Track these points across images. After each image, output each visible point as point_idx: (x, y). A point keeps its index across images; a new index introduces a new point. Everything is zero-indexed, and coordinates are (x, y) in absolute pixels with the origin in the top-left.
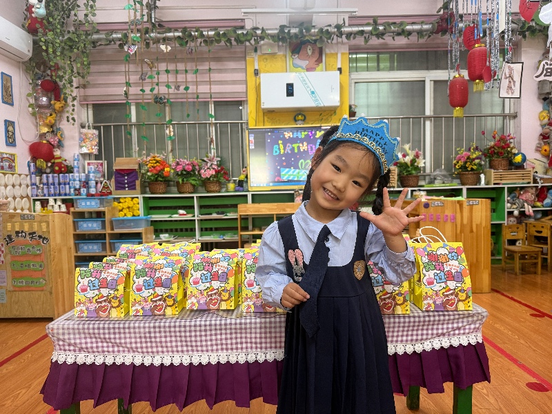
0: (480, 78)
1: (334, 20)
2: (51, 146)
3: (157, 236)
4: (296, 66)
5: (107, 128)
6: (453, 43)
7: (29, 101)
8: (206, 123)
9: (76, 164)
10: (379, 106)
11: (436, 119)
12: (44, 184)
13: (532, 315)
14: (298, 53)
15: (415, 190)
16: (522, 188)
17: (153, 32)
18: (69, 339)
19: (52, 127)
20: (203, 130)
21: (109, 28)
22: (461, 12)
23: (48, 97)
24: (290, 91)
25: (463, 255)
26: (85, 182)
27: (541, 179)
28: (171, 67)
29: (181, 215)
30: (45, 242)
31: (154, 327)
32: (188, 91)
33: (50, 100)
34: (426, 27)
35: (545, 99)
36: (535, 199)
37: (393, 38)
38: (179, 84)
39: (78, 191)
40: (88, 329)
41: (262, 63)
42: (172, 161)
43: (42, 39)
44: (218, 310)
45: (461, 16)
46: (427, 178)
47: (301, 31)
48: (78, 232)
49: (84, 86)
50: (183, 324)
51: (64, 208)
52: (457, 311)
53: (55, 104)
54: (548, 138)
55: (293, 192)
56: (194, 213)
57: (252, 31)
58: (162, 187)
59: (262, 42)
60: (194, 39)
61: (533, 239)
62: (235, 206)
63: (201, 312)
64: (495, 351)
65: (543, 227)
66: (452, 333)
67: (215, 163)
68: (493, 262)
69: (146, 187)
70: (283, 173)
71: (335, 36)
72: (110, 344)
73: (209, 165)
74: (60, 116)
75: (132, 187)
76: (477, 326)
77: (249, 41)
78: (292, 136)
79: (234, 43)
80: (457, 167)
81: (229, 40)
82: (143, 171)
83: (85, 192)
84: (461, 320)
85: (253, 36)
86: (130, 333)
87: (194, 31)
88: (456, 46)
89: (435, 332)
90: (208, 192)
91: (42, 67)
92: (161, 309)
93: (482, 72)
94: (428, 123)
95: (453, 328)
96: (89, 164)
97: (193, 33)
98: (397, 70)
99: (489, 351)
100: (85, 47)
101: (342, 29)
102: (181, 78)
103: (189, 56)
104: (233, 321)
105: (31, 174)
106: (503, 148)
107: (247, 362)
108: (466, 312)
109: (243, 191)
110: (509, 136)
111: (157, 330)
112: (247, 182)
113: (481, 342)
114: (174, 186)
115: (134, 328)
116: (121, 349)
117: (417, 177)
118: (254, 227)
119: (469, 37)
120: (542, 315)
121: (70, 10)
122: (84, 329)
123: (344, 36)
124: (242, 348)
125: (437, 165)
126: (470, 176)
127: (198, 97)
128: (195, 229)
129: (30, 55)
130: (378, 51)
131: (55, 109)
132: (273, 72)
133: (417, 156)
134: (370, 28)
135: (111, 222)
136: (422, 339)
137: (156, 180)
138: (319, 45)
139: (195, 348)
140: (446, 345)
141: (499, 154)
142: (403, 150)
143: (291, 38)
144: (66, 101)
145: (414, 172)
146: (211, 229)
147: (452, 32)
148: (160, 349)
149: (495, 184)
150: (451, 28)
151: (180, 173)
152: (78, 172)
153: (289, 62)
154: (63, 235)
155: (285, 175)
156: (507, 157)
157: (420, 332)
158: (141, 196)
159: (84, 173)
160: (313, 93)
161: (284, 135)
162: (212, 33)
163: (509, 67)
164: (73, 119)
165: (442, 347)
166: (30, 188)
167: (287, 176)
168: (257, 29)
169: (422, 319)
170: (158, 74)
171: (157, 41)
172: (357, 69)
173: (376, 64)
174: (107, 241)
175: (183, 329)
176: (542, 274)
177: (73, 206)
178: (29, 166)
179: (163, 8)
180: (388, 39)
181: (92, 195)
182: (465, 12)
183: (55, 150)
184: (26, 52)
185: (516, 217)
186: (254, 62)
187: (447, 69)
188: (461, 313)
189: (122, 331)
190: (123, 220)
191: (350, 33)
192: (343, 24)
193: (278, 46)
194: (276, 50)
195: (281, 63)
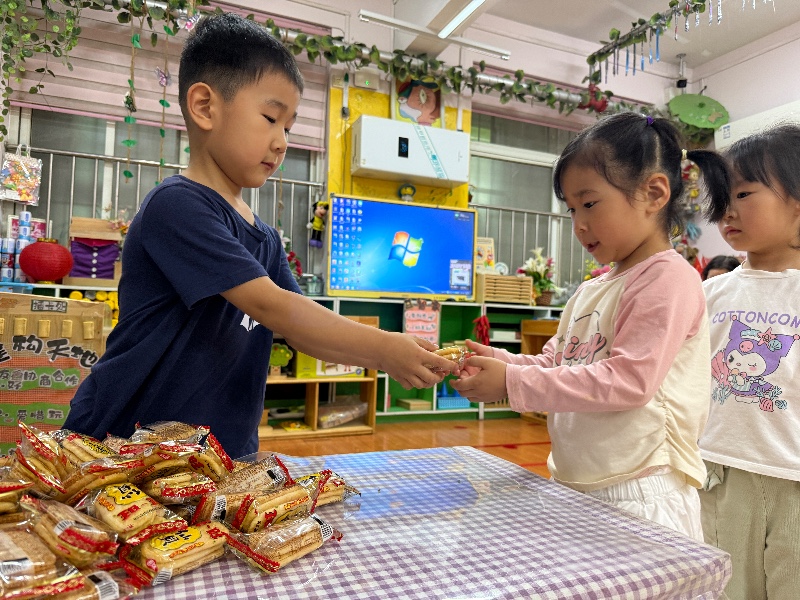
4: (404, 115)
11: (564, 219)
14: (407, 96)
30: (87, 363)
34: (573, 97)
37: (533, 104)
41: (354, 99)
47: (425, 66)
49: (22, 75)
57: (355, 48)
75: (106, 273)
85: (356, 55)
94: (555, 224)
96: (15, 222)
101: (478, 76)
117: (551, 294)
133: (549, 265)
134: (511, 83)
160: (434, 157)
162: (293, 36)
186: (342, 96)
191: (486, 84)
192: (478, 69)
193: (381, 81)
194: (376, 85)
195: (381, 106)
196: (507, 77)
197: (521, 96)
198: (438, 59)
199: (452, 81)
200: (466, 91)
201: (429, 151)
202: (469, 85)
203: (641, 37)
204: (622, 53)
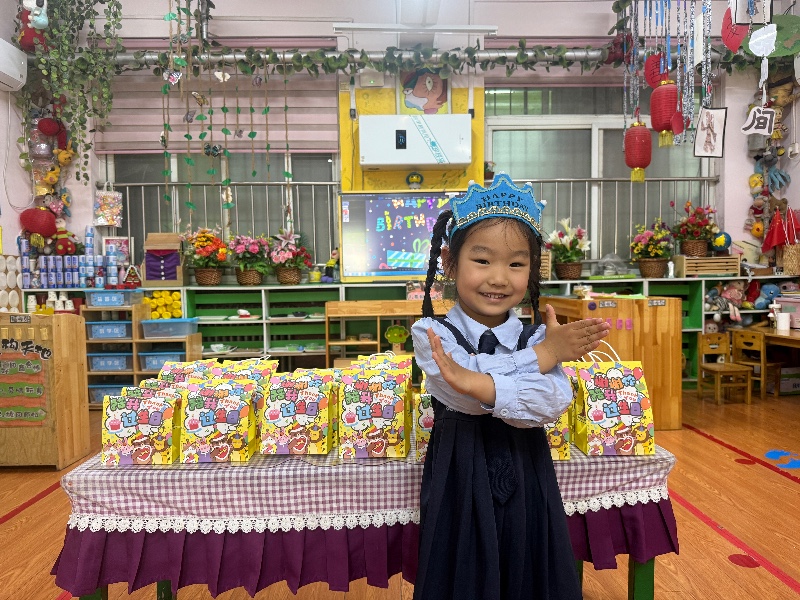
0: (669, 128)
1: (463, 42)
2: (52, 215)
3: (207, 347)
4: (409, 105)
5: (135, 190)
6: (631, 77)
7: (20, 149)
8: (280, 185)
9: (88, 242)
10: (526, 164)
11: (606, 183)
12: (41, 270)
13: (738, 461)
14: (413, 87)
15: (576, 284)
16: (725, 282)
17: (204, 53)
18: (95, 496)
19: (53, 186)
20: (275, 195)
21: (141, 46)
22: (641, 34)
23: (48, 144)
24: (401, 140)
25: (643, 380)
26: (101, 267)
27: (752, 269)
28: (230, 103)
29: (242, 317)
30: (45, 356)
31: (216, 479)
32: (255, 139)
33: (51, 148)
34: (593, 54)
35: (757, 158)
36: (743, 297)
37: (547, 68)
38: (241, 128)
39: (91, 282)
40: (122, 481)
41: (361, 100)
42: (230, 237)
43: (42, 60)
44: (305, 455)
45: (642, 40)
46: (594, 267)
47: (417, 56)
48: (91, 340)
49: (103, 129)
50: (256, 474)
51: (70, 306)
52: (634, 456)
53: (59, 153)
54: (762, 212)
55: (404, 285)
56: (261, 314)
57: (347, 55)
58: (214, 276)
59: (361, 71)
60: (263, 63)
61: (740, 354)
62: (322, 304)
63: (282, 457)
64: (687, 511)
65: (753, 337)
66: (627, 486)
67: (293, 242)
68: (685, 385)
69: (191, 275)
70: (389, 258)
71: (466, 66)
72: (153, 504)
73: (284, 244)
74: (66, 172)
75: (171, 275)
76: (661, 476)
77: (343, 68)
78: (403, 205)
79: (321, 70)
80: (635, 251)
81: (314, 67)
82: (187, 253)
83: (102, 282)
84: (639, 469)
85: (348, 61)
86: (181, 487)
87: (263, 53)
88: (634, 82)
89: (604, 485)
90: (282, 284)
91: (40, 99)
92: (224, 454)
93: (671, 120)
94: (595, 189)
95: (628, 479)
96: (108, 242)
97: (262, 56)
98: (552, 113)
99: (678, 511)
100: (104, 73)
102: (244, 119)
103: (257, 88)
104: (327, 471)
105: (22, 255)
106: (699, 225)
107: (345, 528)
108: (646, 458)
109: (332, 283)
110: (707, 209)
111: (220, 483)
112: (338, 269)
113: (666, 498)
114: (232, 274)
115: (187, 480)
116: (168, 510)
117: (580, 266)
118: (348, 336)
119: (653, 69)
120: (752, 460)
121: (83, 18)
122: (115, 482)
123: (478, 65)
124: (338, 509)
125: (607, 248)
126: (653, 265)
127: (268, 148)
128: (263, 337)
129: (23, 82)
130: (526, 86)
131: (58, 162)
132: (377, 113)
133: (580, 235)
134: (514, 54)
135: (141, 327)
136: (586, 495)
137: (207, 266)
138: (442, 76)
139: (272, 509)
140: (620, 503)
141: (694, 234)
142: (559, 227)
143: (402, 65)
144: (75, 151)
145: (574, 258)
146: (286, 337)
147: (629, 62)
148: (223, 510)
149: (688, 276)
150: (629, 57)
151: (241, 256)
152: (92, 253)
153: (400, 99)
154: (72, 345)
155: (393, 260)
156: (705, 238)
157: (584, 485)
158: (183, 289)
159: (101, 254)
160: (433, 144)
161: (392, 204)
162: (289, 56)
163: (708, 113)
164: (86, 176)
165: (614, 506)
166: (20, 275)
167: (396, 262)
168: (355, 51)
169: (587, 467)
170: (211, 112)
171: (210, 66)
172: (496, 111)
173: (522, 104)
174: (135, 353)
175: (256, 482)
176: (753, 403)
177: (84, 303)
178: (19, 244)
179: (218, 18)
180: (540, 70)
181: (113, 287)
182: (647, 34)
183: (58, 220)
184: (18, 78)
185: (717, 323)
187: (622, 113)
188: (639, 458)
189: (170, 484)
190: (158, 324)
191: (488, 61)
192: (476, 47)
193: (385, 76)
194: (381, 82)
195: (387, 103)
196: (512, 49)
197: (527, 66)
201: (427, 139)
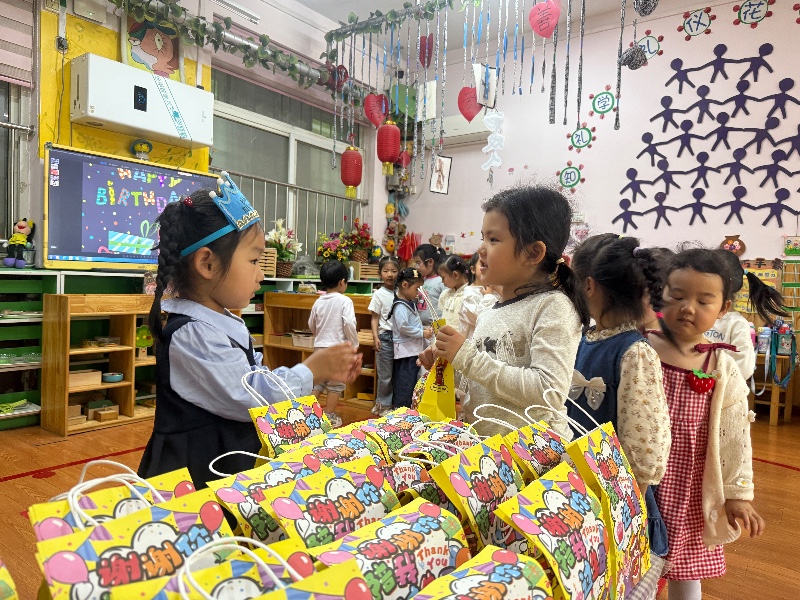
4: (137, 60)
11: (301, 191)
14: (141, 38)
24: (140, 100)
34: (314, 72)
35: (392, 192)
41: (73, 30)
55: (140, 275)
70: (111, 240)
80: (324, 255)
94: (291, 195)
101: (223, 33)
106: (366, 238)
119: (373, 106)
133: (289, 236)
134: (256, 47)
149: (361, 279)
155: (115, 243)
160: (176, 114)
163: (440, 160)
167: (119, 245)
186: (58, 22)
191: (231, 43)
192: (223, 25)
193: (107, 13)
194: (102, 18)
195: (108, 44)
196: (250, 39)
197: (264, 62)
198: (180, 4)
199: (193, 31)
200: (210, 46)
201: (170, 107)
202: (213, 41)
203: (377, 28)
204: (359, 38)
